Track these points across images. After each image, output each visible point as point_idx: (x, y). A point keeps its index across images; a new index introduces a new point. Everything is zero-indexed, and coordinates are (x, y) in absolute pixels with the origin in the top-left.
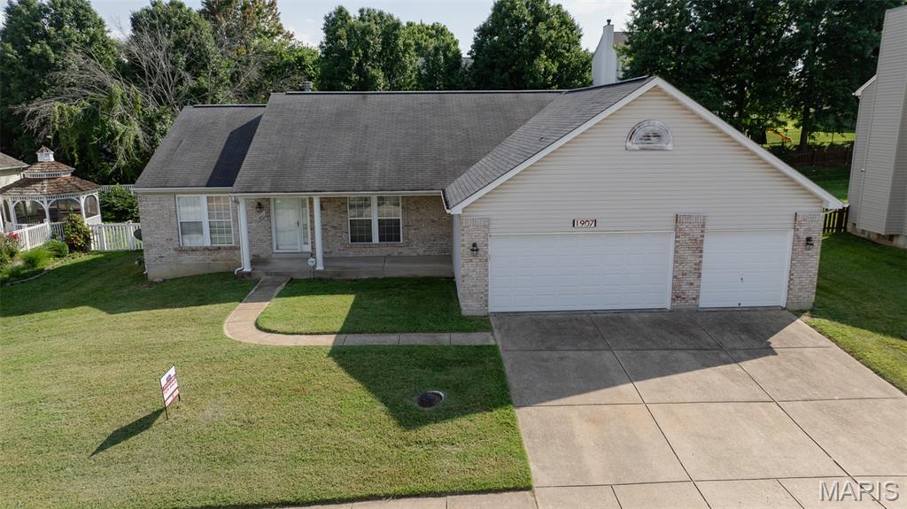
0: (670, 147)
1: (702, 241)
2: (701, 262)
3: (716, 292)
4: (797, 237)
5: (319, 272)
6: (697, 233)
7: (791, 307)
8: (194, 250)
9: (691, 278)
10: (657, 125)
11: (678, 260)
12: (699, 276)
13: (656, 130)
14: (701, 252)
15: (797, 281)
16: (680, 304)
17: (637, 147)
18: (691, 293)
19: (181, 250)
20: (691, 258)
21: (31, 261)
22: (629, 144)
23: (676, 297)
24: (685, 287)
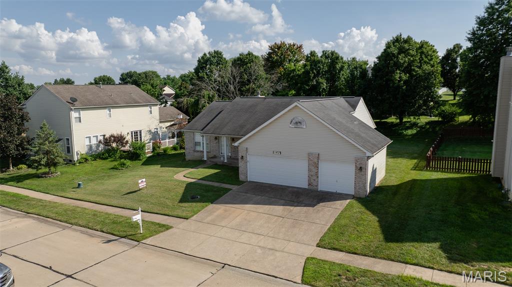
0: (305, 127)
1: (318, 164)
2: (318, 172)
3: (324, 185)
4: (356, 166)
5: (225, 163)
6: (316, 160)
7: (356, 196)
8: (198, 151)
9: (315, 178)
10: (300, 119)
11: (310, 170)
12: (318, 177)
13: (300, 121)
14: (318, 168)
15: (357, 185)
16: (311, 187)
17: (293, 126)
18: (315, 184)
19: (195, 151)
20: (314, 170)
21: (165, 150)
22: (290, 125)
23: (309, 184)
24: (312, 181)
